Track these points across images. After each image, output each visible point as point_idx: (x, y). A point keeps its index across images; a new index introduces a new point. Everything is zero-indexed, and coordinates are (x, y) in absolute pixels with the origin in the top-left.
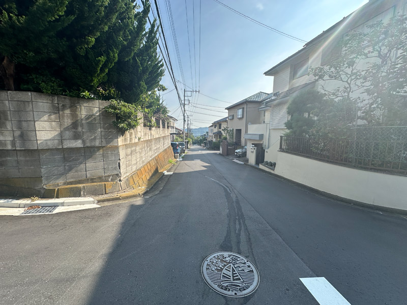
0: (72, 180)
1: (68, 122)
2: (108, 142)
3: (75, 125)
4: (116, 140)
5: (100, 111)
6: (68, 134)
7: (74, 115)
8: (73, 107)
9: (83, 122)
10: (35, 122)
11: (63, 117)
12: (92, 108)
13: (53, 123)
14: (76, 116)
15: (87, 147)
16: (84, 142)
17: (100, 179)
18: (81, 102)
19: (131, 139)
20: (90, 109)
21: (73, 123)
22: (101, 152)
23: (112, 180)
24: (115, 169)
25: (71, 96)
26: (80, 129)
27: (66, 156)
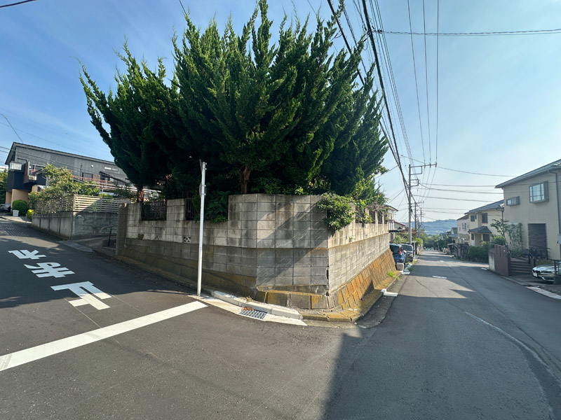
0: (280, 285)
1: (282, 220)
2: (317, 244)
3: (287, 224)
4: (326, 241)
5: (311, 207)
6: (281, 233)
7: (287, 213)
8: (287, 205)
9: (295, 220)
10: (257, 221)
11: (279, 215)
12: (304, 204)
13: (270, 222)
14: (290, 214)
15: (296, 248)
16: (294, 242)
17: (306, 288)
18: (294, 199)
19: (341, 240)
20: (302, 206)
21: (286, 222)
22: (309, 255)
23: (319, 292)
24: (323, 278)
25: (287, 194)
26: (291, 228)
27: (277, 257)
